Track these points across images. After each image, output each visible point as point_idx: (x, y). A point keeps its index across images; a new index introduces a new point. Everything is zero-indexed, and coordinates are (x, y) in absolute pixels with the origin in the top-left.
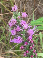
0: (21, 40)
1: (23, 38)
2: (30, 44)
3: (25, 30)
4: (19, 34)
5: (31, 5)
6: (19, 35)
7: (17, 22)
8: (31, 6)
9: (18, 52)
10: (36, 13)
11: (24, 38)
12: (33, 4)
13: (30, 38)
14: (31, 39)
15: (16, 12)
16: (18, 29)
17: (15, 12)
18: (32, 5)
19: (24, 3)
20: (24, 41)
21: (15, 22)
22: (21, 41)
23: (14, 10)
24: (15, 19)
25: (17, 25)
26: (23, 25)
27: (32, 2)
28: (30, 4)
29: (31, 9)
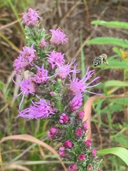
0: (48, 108)
1: (56, 104)
2: (76, 121)
3: (59, 80)
4: (43, 92)
5: (73, 28)
6: (43, 95)
7: (38, 55)
8: (73, 32)
9: (38, 166)
10: (88, 50)
11: (59, 103)
12: (79, 24)
13: (76, 103)
14: (77, 105)
15: (35, 29)
16: (41, 76)
17: (31, 26)
18: (76, 29)
19: (52, 22)
20: (59, 112)
21: (33, 56)
22: (49, 111)
23: (30, 22)
24: (32, 47)
25: (37, 66)
26: (54, 63)
27: (77, 19)
28: (69, 25)
29: (73, 39)
